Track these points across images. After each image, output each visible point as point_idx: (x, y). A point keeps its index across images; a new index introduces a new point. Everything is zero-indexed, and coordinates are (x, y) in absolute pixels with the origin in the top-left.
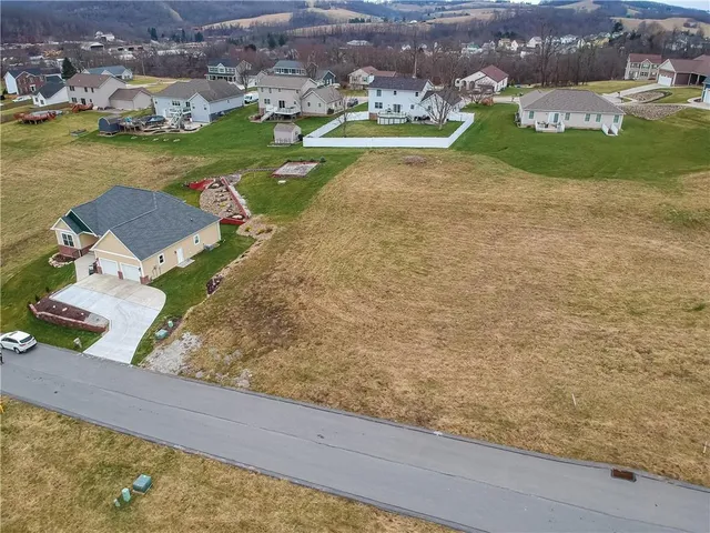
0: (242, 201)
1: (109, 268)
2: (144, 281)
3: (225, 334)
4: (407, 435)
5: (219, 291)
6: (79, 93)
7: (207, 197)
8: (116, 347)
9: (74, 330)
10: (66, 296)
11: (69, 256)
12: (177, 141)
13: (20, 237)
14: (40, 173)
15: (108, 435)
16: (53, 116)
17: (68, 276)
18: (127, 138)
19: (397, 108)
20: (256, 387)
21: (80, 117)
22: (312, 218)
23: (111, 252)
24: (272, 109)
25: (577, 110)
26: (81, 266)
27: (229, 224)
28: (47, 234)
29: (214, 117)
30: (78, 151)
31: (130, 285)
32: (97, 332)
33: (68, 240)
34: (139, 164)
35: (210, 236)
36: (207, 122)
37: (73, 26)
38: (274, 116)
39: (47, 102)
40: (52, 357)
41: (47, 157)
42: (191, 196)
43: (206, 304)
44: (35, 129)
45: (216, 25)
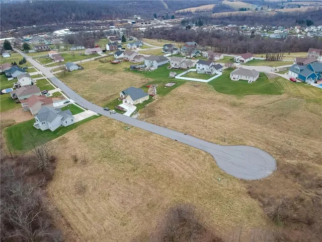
0: (156, 91)
1: (128, 101)
2: (134, 104)
3: (144, 114)
4: (164, 128)
5: (146, 108)
6: (126, 56)
7: (150, 89)
8: (128, 114)
9: (122, 111)
10: (121, 105)
11: (122, 99)
12: (147, 73)
13: (112, 94)
14: (116, 79)
15: (126, 124)
16: (119, 62)
17: (121, 102)
18: (136, 71)
19: (203, 69)
20: (146, 121)
21: (126, 63)
22: (168, 96)
23: (129, 99)
24: (173, 66)
25: (244, 75)
26: (124, 101)
27: (151, 96)
28: (118, 94)
29: (158, 66)
30: (124, 74)
31: (131, 105)
32: (125, 112)
33: (122, 96)
34: (138, 79)
35: (147, 98)
36: (156, 68)
37: (126, 13)
38: (173, 68)
39: (118, 57)
40: (118, 114)
41: (117, 75)
42: (146, 89)
43: (142, 110)
44: (115, 66)
45: (181, 11)
